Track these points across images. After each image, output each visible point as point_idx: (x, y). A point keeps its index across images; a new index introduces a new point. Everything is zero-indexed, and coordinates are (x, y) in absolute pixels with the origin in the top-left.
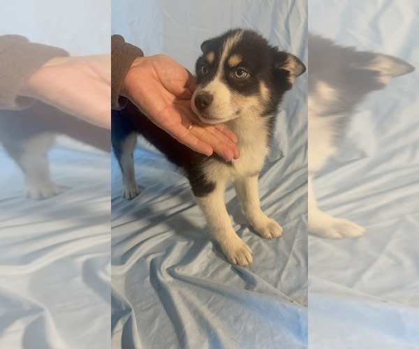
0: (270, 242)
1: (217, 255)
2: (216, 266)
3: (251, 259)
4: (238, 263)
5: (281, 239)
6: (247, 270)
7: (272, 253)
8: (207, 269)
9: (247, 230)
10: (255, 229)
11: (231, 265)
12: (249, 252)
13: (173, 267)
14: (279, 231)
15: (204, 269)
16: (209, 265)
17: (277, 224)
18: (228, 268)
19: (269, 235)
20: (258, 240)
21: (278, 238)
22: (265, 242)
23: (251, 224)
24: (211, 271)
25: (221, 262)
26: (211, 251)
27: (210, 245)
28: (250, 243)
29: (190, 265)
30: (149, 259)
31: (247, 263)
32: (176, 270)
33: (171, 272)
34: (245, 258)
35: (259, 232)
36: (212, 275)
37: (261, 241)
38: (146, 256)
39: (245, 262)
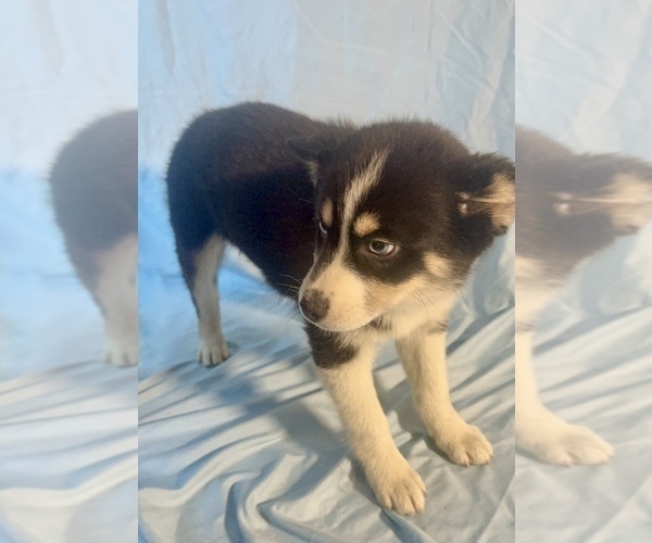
0: (465, 471)
1: (356, 487)
2: (352, 509)
3: (421, 502)
4: (394, 508)
5: (488, 469)
6: (411, 523)
7: (464, 495)
8: (334, 513)
9: (422, 445)
10: (439, 443)
11: (380, 510)
12: (419, 488)
13: (271, 502)
14: (485, 452)
15: (328, 511)
16: (339, 506)
17: (483, 438)
18: (374, 517)
19: (465, 458)
20: (441, 466)
21: (482, 466)
22: (454, 471)
23: (431, 434)
24: (342, 518)
25: (362, 502)
26: (346, 479)
27: (346, 466)
28: (424, 471)
29: (302, 502)
30: (229, 483)
31: (413, 509)
32: (274, 508)
33: (264, 511)
34: (409, 499)
35: (445, 449)
36: (343, 525)
37: (448, 469)
38: (223, 476)
39: (408, 507)
